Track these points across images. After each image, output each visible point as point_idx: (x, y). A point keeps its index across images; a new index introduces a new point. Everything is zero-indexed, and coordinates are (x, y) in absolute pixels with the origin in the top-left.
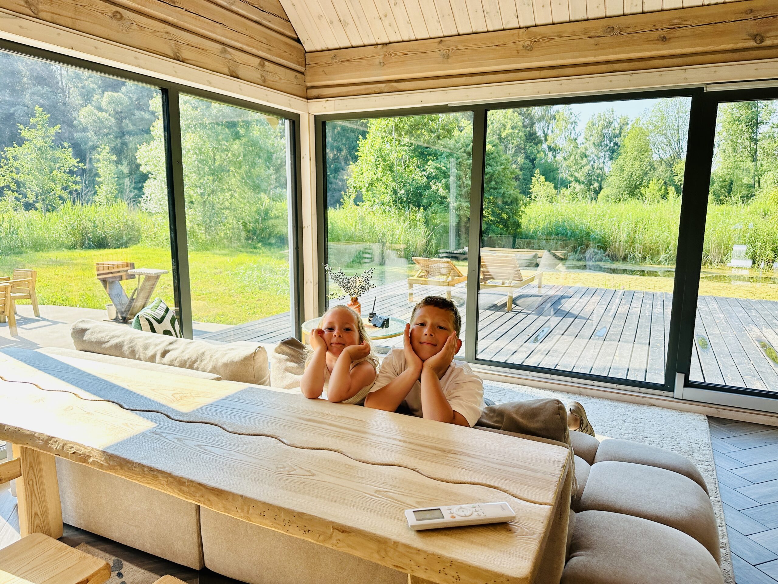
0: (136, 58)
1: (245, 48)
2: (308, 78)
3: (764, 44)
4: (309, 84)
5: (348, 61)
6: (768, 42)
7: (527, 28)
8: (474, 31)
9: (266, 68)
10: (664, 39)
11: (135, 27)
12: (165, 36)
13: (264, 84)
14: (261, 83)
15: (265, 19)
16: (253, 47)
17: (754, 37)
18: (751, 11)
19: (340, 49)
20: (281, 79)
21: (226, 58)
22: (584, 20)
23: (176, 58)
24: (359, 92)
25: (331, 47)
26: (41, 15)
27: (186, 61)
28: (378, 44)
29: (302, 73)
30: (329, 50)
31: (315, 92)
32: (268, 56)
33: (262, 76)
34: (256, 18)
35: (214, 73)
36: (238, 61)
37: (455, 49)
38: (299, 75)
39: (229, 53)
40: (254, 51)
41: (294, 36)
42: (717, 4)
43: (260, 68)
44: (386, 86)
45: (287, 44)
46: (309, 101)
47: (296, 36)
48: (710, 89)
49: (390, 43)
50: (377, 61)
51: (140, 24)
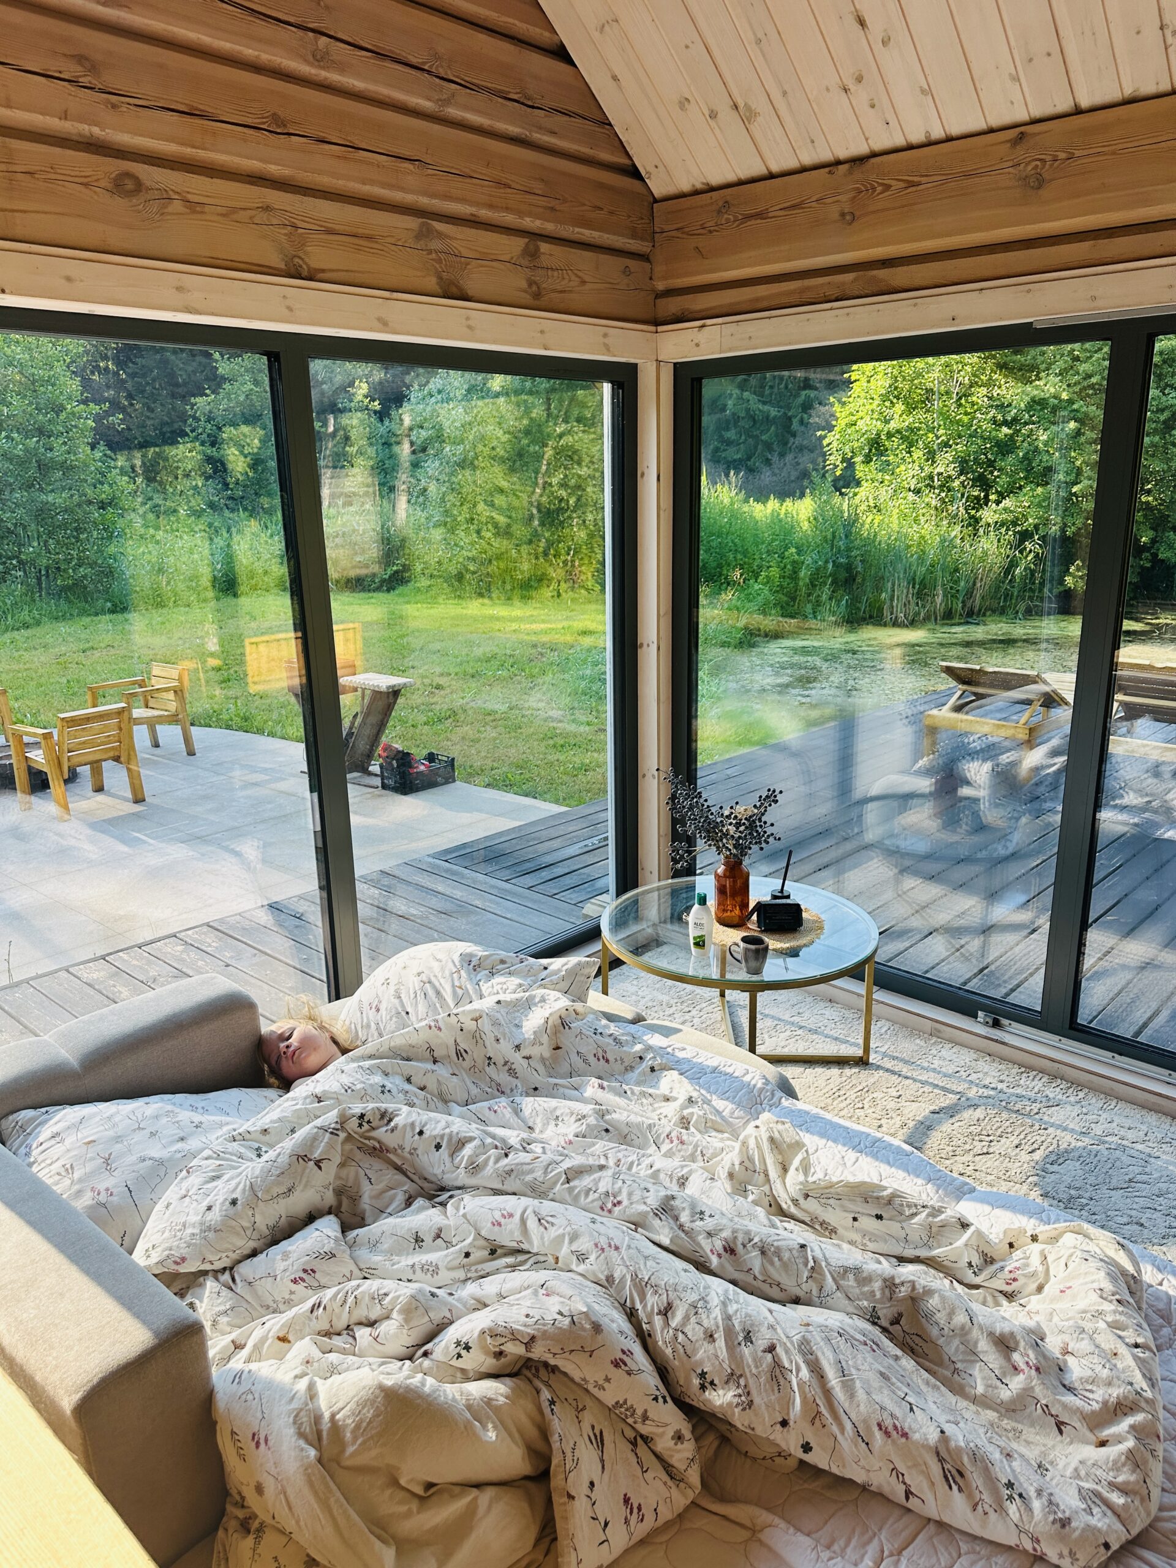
1: (484, 214)
2: (659, 269)
4: (661, 286)
5: (760, 215)
8: (1128, 92)
9: (545, 261)
11: (177, 206)
12: (261, 217)
13: (537, 303)
14: (529, 300)
15: (540, 128)
16: (507, 209)
19: (741, 183)
20: (584, 282)
21: (430, 252)
23: (293, 271)
24: (785, 300)
25: (716, 179)
27: (321, 276)
28: (838, 163)
29: (644, 257)
30: (712, 189)
31: (674, 305)
32: (550, 227)
33: (531, 283)
34: (514, 130)
35: (395, 295)
36: (465, 253)
38: (632, 264)
39: (441, 235)
40: (509, 219)
41: (623, 161)
43: (525, 262)
45: (601, 186)
46: (660, 328)
47: (626, 162)
49: (874, 155)
50: (834, 212)
51: (190, 197)
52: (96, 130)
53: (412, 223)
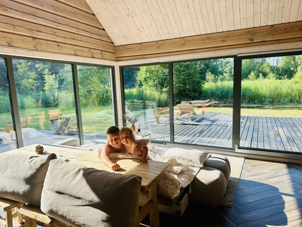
0: (64, 57)
1: (96, 48)
2: (117, 54)
3: (253, 42)
4: (117, 56)
5: (129, 49)
6: (254, 41)
7: (183, 38)
8: (167, 39)
9: (103, 53)
10: (224, 41)
11: (63, 48)
12: (72, 49)
13: (103, 59)
14: (101, 58)
15: (102, 38)
16: (99, 47)
17: (250, 40)
18: (249, 32)
19: (126, 45)
20: (108, 56)
22: (200, 35)
23: (75, 55)
24: (133, 59)
26: (38, 49)
27: (79, 55)
28: (138, 44)
29: (115, 53)
30: (123, 45)
31: (119, 59)
32: (103, 50)
33: (102, 56)
34: (99, 38)
35: (87, 58)
36: (94, 53)
37: (161, 45)
38: (113, 54)
39: (91, 51)
40: (99, 49)
41: (112, 42)
42: (239, 30)
43: (101, 54)
44: (141, 57)
45: (109, 45)
46: (117, 62)
48: (239, 55)
49: (142, 43)
50: (138, 49)
52: (55, 40)
53: (88, 49)
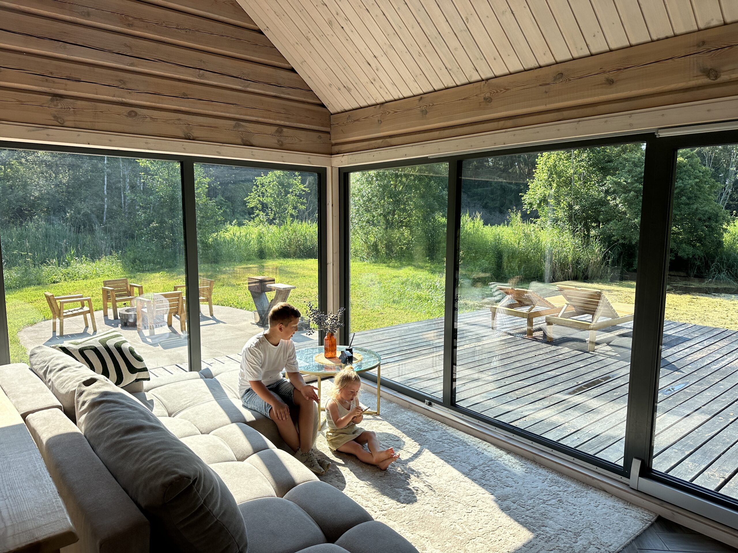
0: (146, 143)
1: (260, 119)
2: (333, 136)
4: (333, 142)
5: (357, 120)
6: (724, 77)
7: (487, 80)
8: (445, 86)
9: (285, 134)
10: (610, 82)
11: (148, 120)
12: (177, 122)
13: (281, 147)
14: (278, 146)
15: (283, 93)
16: (270, 118)
17: (707, 72)
18: (704, 43)
19: (353, 110)
20: (301, 141)
21: (239, 131)
22: (536, 68)
23: (187, 137)
25: (347, 109)
27: (197, 139)
28: (378, 104)
29: (328, 133)
30: (346, 111)
31: (336, 149)
32: (287, 123)
33: (279, 141)
34: (274, 94)
35: (224, 145)
36: (253, 132)
37: (431, 104)
39: (243, 126)
40: (271, 121)
41: (318, 102)
42: (667, 38)
43: (277, 134)
44: (382, 142)
45: (309, 110)
46: (333, 156)
47: (320, 102)
49: (386, 102)
50: (376, 120)
51: (153, 117)
52: (124, 100)
53: (233, 123)
